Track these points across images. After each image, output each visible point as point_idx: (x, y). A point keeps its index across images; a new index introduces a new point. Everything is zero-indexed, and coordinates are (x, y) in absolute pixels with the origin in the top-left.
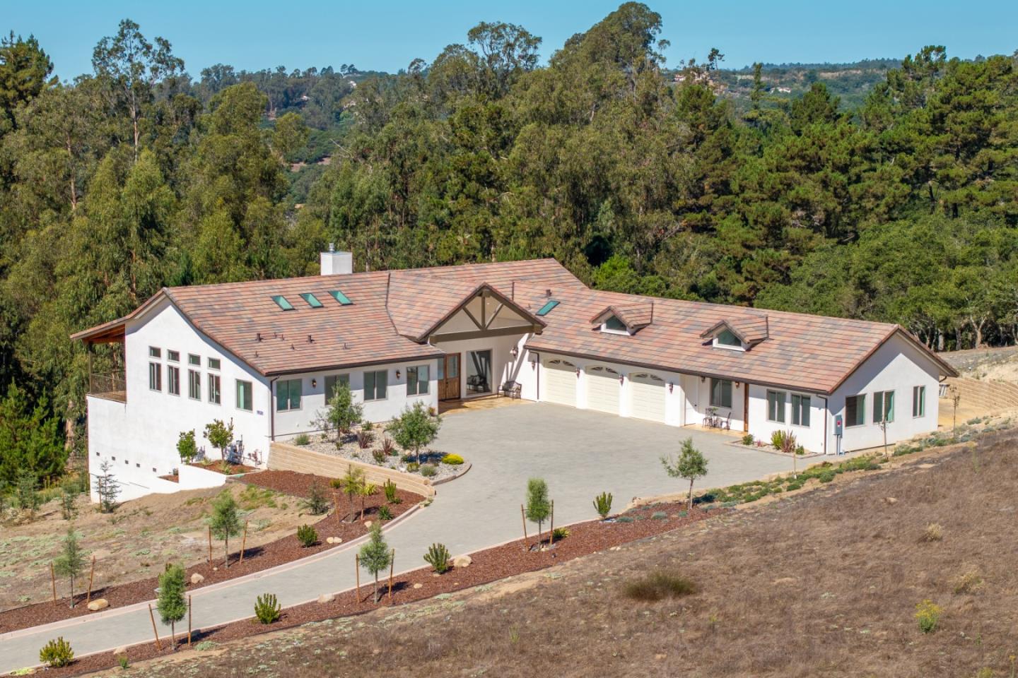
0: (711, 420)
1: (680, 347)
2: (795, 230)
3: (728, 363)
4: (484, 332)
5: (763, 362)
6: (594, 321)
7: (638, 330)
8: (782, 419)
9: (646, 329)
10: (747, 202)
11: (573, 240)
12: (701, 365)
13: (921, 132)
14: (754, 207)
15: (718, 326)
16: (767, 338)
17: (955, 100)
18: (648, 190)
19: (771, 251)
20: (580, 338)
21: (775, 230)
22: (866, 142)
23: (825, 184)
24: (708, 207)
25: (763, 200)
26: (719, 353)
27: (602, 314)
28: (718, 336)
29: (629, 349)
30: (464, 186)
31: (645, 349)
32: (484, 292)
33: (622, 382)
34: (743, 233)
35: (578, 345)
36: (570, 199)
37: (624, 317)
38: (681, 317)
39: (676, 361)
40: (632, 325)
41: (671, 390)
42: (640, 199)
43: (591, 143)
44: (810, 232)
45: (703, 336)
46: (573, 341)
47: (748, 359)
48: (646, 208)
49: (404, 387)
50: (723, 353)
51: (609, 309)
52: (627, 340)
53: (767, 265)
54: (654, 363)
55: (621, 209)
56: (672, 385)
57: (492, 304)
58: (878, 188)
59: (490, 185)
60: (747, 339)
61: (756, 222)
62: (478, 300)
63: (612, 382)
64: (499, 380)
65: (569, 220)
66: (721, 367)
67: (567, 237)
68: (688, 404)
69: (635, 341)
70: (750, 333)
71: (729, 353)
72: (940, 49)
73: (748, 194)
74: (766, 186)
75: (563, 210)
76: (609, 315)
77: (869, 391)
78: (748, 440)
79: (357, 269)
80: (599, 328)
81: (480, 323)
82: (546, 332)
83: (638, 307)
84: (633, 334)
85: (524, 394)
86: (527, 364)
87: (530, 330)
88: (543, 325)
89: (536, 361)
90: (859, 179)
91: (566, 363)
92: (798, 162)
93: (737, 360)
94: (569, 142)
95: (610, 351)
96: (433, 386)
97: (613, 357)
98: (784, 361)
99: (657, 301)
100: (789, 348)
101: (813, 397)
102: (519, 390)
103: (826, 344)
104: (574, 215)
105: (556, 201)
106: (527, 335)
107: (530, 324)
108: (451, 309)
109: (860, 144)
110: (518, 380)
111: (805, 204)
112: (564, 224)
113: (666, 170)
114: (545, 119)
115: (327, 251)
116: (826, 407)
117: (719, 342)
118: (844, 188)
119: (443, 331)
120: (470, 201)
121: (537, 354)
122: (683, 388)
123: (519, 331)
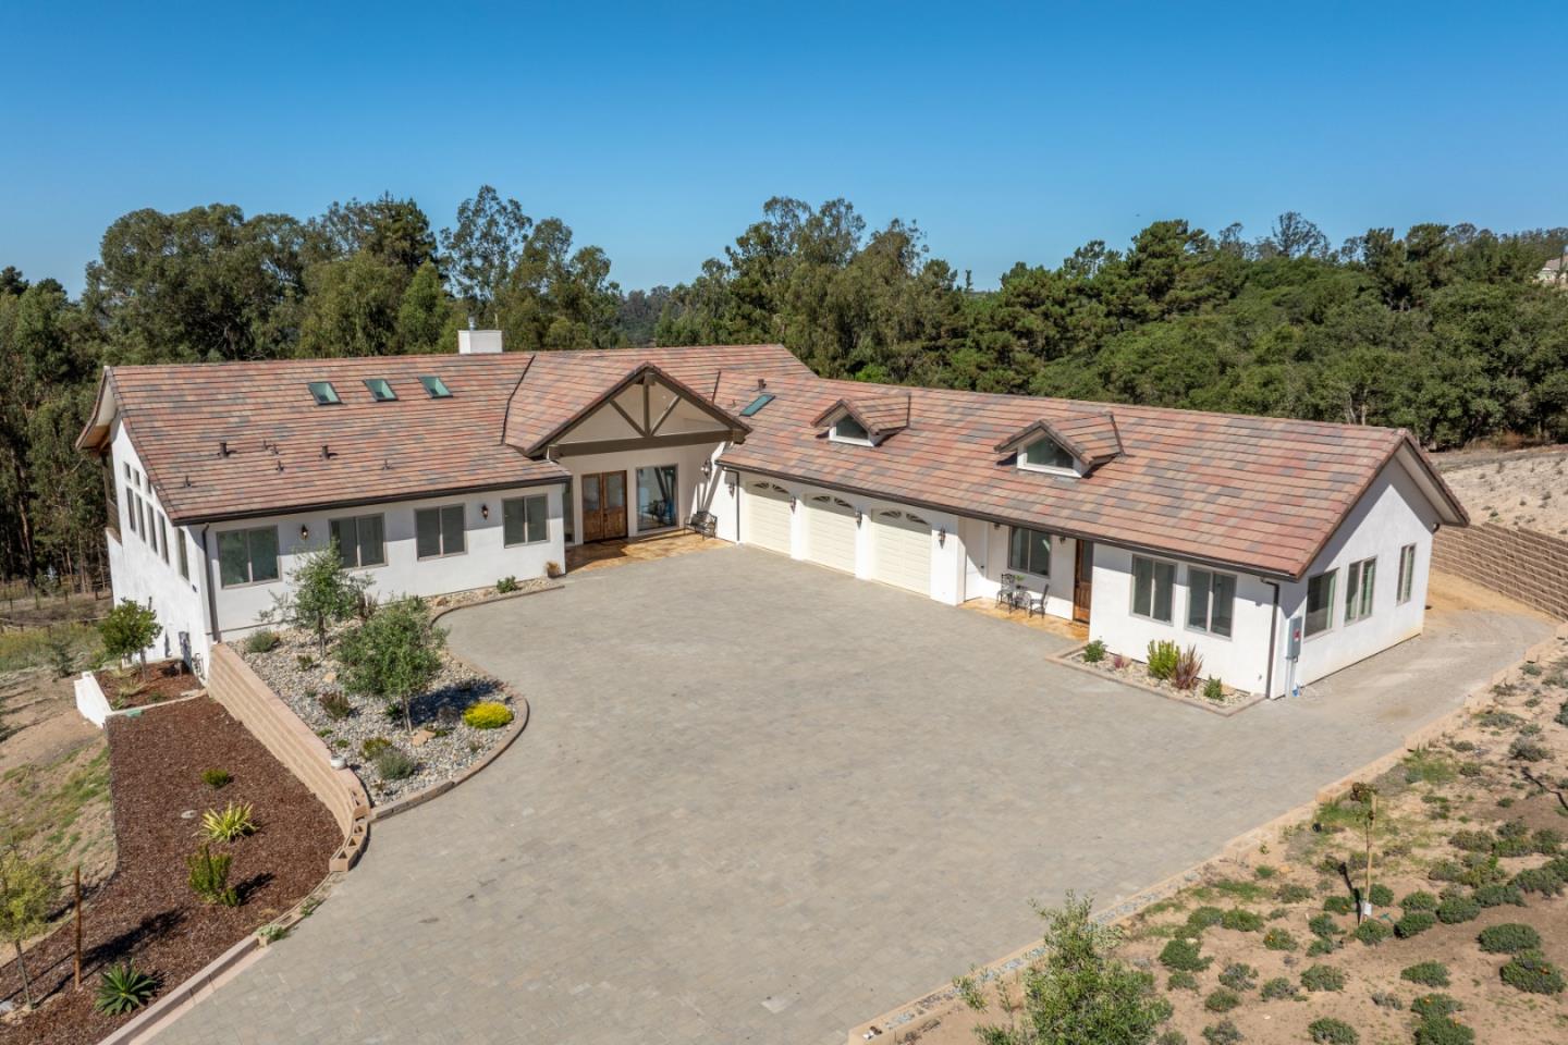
0: (1010, 596)
1: (957, 468)
2: (1020, 354)
3: (1050, 501)
4: (649, 440)
5: (1122, 501)
6: (817, 423)
7: (887, 438)
8: (1164, 614)
9: (899, 437)
10: (981, 332)
11: (839, 362)
12: (998, 500)
13: (1120, 276)
14: (987, 337)
15: (1029, 432)
16: (1121, 453)
17: (1150, 249)
18: (901, 324)
19: (1001, 372)
20: (797, 449)
21: (1004, 355)
22: (1078, 283)
23: (1046, 316)
24: (944, 347)
25: (993, 330)
26: (1029, 479)
27: (829, 412)
28: (1028, 449)
29: (870, 469)
30: (739, 308)
31: (898, 471)
32: (644, 377)
33: (859, 523)
34: (975, 357)
35: (792, 461)
36: (836, 327)
37: (864, 417)
38: (956, 417)
39: (952, 492)
40: (876, 429)
41: (942, 542)
42: (894, 332)
43: (854, 278)
44: (1032, 356)
45: (999, 449)
46: (786, 455)
47: (1088, 494)
48: (899, 340)
49: (499, 531)
50: (1038, 480)
51: (840, 405)
52: (869, 454)
53: (998, 382)
54: (912, 495)
55: (879, 340)
56: (943, 533)
57: (662, 396)
58: (1087, 322)
59: (762, 307)
60: (1088, 456)
61: (988, 348)
62: (636, 391)
63: (846, 521)
64: (687, 510)
65: (836, 345)
66: (1037, 508)
67: (834, 359)
68: (971, 566)
69: (882, 456)
70: (1092, 447)
71: (1049, 481)
72: (1101, 243)
73: (982, 326)
74: (998, 318)
75: (831, 337)
76: (841, 414)
77: (1341, 563)
78: (1094, 653)
79: (507, 349)
80: (826, 435)
81: (642, 427)
82: (750, 440)
83: (887, 401)
84: (878, 445)
85: (721, 531)
86: (723, 488)
87: (726, 436)
88: (747, 430)
89: (734, 484)
90: (1071, 313)
91: (777, 488)
92: (1023, 298)
93: (1069, 495)
94: (835, 278)
95: (840, 471)
96: (556, 526)
97: (844, 481)
98: (1167, 501)
99: (916, 392)
100: (1170, 474)
101: (1242, 579)
102: (714, 524)
103: (1250, 467)
104: (840, 340)
105: (825, 329)
106: (723, 444)
107: (724, 428)
108: (587, 402)
109: (1073, 285)
110: (713, 510)
111: (1027, 334)
112: (831, 348)
113: (915, 309)
114: (815, 258)
115: (466, 328)
116: (1276, 602)
117: (1030, 460)
118: (1063, 318)
119: (571, 439)
120: (745, 322)
121: (737, 474)
122: (963, 539)
123: (712, 438)
